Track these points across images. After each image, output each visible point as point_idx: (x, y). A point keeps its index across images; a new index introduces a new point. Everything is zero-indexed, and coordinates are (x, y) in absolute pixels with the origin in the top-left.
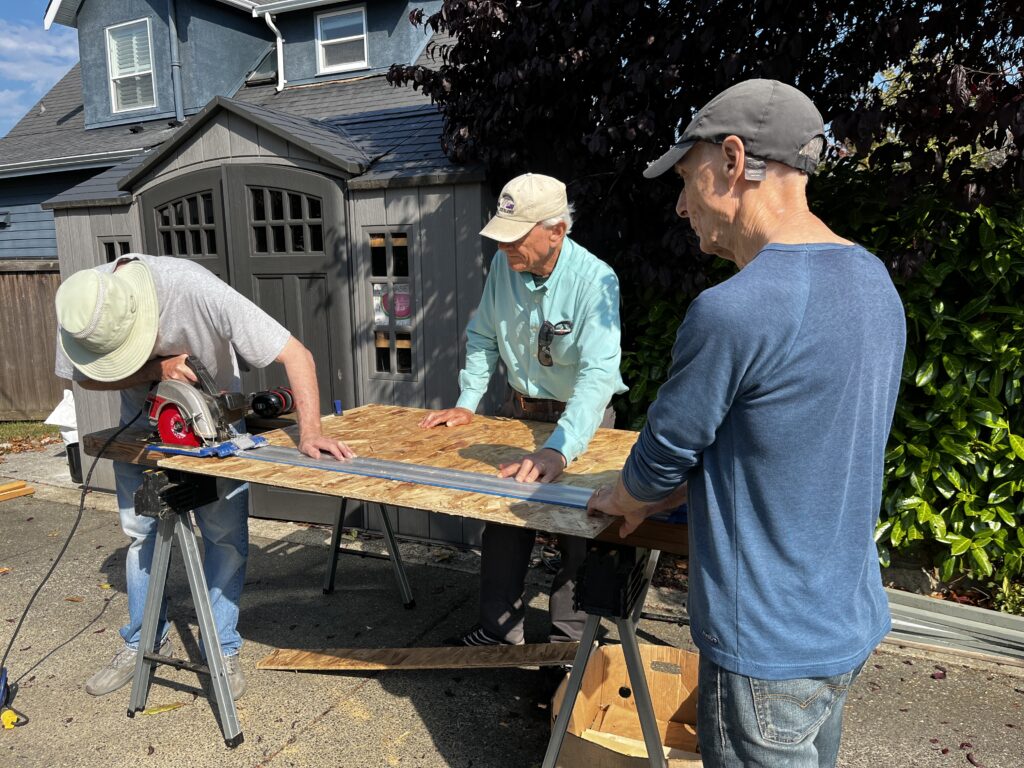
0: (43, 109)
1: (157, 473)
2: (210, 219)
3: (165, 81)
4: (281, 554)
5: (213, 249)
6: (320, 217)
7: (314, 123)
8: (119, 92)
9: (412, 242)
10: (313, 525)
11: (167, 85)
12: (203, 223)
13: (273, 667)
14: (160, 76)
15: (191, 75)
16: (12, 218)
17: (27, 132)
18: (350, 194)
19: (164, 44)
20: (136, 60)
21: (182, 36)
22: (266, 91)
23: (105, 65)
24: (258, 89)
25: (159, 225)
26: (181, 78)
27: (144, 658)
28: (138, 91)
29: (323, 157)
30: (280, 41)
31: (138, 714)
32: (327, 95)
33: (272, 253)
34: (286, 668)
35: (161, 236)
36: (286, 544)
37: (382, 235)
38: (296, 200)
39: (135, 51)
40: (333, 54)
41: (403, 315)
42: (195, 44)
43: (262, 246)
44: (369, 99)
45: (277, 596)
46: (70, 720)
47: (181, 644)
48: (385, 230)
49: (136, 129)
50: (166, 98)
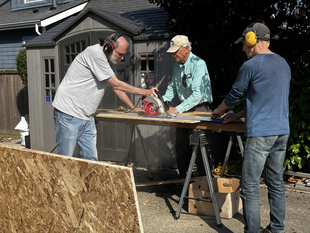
7: (122, 15)
9: (155, 59)
18: (134, 42)
25: (65, 52)
29: (126, 29)
35: (66, 57)
37: (145, 56)
41: (152, 84)
48: (147, 54)
49: (35, 11)
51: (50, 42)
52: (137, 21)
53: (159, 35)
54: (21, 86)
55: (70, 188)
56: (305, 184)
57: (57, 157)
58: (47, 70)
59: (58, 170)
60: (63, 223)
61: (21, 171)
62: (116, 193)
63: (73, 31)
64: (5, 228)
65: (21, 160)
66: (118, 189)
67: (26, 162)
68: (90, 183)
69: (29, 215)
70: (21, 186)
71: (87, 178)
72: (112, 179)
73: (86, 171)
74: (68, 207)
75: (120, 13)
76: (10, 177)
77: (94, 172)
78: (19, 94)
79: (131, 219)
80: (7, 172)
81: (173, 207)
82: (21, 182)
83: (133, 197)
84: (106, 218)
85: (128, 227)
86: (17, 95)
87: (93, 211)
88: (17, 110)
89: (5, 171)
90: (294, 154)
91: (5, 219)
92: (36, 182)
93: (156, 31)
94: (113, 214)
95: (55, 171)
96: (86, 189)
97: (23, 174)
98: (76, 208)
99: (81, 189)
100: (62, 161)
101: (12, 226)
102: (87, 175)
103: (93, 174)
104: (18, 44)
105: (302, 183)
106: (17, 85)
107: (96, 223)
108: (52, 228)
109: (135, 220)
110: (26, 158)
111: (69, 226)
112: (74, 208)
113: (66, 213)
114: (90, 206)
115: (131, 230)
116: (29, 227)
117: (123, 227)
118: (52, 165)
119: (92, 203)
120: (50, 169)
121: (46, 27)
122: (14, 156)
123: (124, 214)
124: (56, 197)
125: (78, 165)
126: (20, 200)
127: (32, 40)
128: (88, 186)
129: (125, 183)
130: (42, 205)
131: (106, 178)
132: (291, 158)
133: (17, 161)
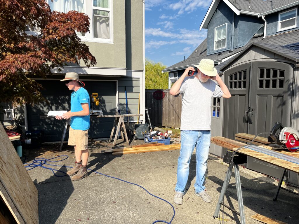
0: (197, 51)
1: (231, 151)
2: (245, 78)
3: (229, 40)
4: (258, 183)
5: (244, 87)
6: (283, 77)
7: (283, 47)
8: (216, 44)
10: (268, 176)
11: (230, 41)
12: (243, 79)
13: (256, 219)
14: (228, 39)
15: (237, 37)
17: (193, 57)
19: (230, 30)
20: (222, 35)
21: (236, 26)
22: (260, 39)
23: (213, 38)
24: (257, 39)
25: (229, 80)
26: (234, 39)
27: (220, 203)
28: (221, 44)
29: (287, 57)
30: (266, 23)
31: (216, 218)
32: (280, 38)
33: (264, 88)
34: (261, 221)
35: (230, 83)
36: (259, 180)
38: (275, 72)
39: (222, 33)
40: (283, 25)
42: (239, 28)
43: (261, 86)
44: (296, 37)
45: (257, 196)
46: (198, 213)
47: (228, 202)
49: (220, 54)
50: (229, 45)
52: (298, 50)
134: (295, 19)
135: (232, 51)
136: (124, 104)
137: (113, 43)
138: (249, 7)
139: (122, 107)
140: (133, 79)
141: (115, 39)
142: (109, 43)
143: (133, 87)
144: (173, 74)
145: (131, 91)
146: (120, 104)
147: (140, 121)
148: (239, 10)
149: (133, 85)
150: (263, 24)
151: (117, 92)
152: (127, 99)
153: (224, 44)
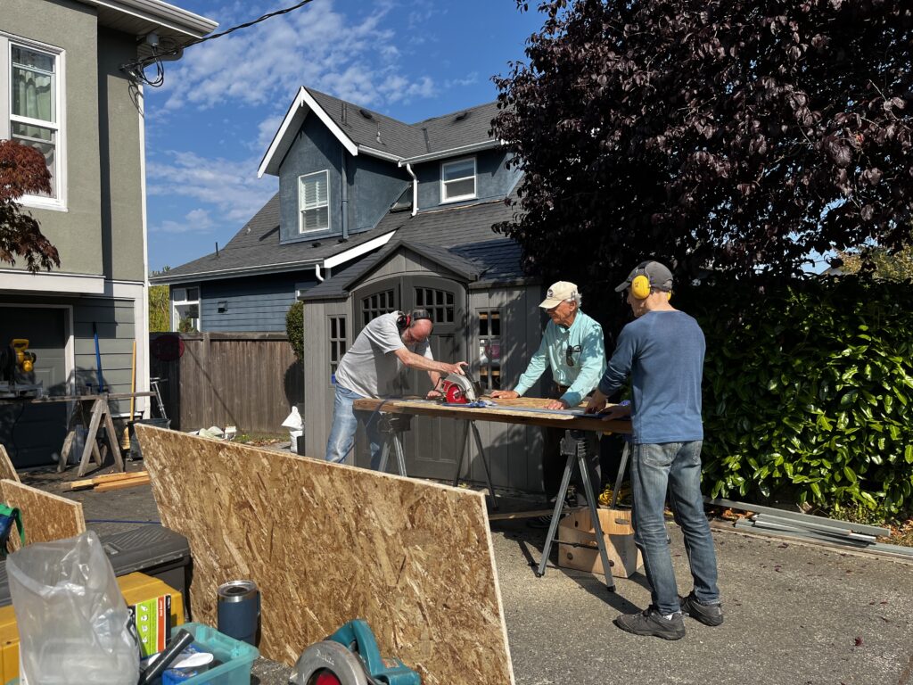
0: (249, 230)
2: (391, 305)
3: (337, 212)
6: (452, 303)
8: (305, 219)
9: (502, 317)
11: (338, 214)
14: (333, 208)
15: (355, 207)
16: (229, 305)
17: (239, 246)
18: (469, 291)
19: (337, 186)
20: (317, 198)
21: (350, 181)
22: (404, 216)
23: (296, 201)
24: (399, 214)
25: (362, 308)
26: (348, 209)
28: (318, 218)
30: (415, 182)
35: (363, 314)
37: (486, 313)
38: (440, 295)
39: (317, 192)
40: (452, 190)
41: (496, 357)
42: (359, 186)
48: (489, 311)
49: (316, 245)
50: (336, 223)
51: (340, 292)
52: (473, 259)
53: (509, 280)
54: (292, 359)
55: (384, 523)
56: (752, 523)
57: (365, 474)
58: (334, 335)
59: (366, 495)
60: (371, 578)
61: (307, 494)
62: (458, 532)
63: (376, 275)
64: (278, 584)
65: (309, 478)
66: (460, 526)
67: (317, 480)
68: (417, 516)
69: (317, 565)
70: (307, 517)
71: (411, 508)
72: (451, 510)
73: (411, 497)
74: (379, 552)
75: (448, 247)
76: (290, 503)
77: (423, 498)
78: (288, 371)
79: (481, 575)
80: (286, 496)
81: (533, 555)
82: (307, 512)
83: (486, 539)
84: (441, 573)
85: (477, 588)
86: (285, 372)
87: (420, 560)
88: (285, 396)
89: (283, 494)
90: (732, 472)
91: (279, 570)
92: (331, 513)
93: (504, 275)
94: (453, 567)
95: (361, 495)
96: (409, 525)
97: (311, 500)
98: (393, 555)
99: (402, 525)
100: (373, 480)
101: (290, 582)
102: (413, 502)
103: (421, 502)
104: (289, 295)
105: (747, 521)
106: (286, 357)
107: (424, 580)
108: (353, 586)
109: (488, 577)
110: (317, 473)
111: (381, 583)
112: (389, 555)
113: (375, 563)
114: (416, 552)
115: (481, 593)
116: (316, 583)
117: (468, 588)
118: (357, 487)
119: (419, 548)
120: (354, 493)
121: (333, 269)
122: (298, 470)
123: (470, 567)
124: (362, 536)
125: (398, 487)
126: (304, 539)
127: (312, 290)
128: (412, 521)
129: (472, 516)
130: (339, 549)
131: (442, 508)
132: (727, 479)
133: (302, 479)
134: (473, 179)
135: (345, 241)
136: (91, 370)
137: (66, 210)
138: (378, 138)
139: (86, 378)
140: (116, 302)
141: (71, 198)
142: (54, 208)
143: (116, 323)
144: (184, 291)
145: (111, 334)
146: (79, 372)
147: (136, 414)
148: (357, 144)
149: (117, 320)
150: (408, 183)
151: (72, 338)
152: (98, 355)
153: (324, 221)
